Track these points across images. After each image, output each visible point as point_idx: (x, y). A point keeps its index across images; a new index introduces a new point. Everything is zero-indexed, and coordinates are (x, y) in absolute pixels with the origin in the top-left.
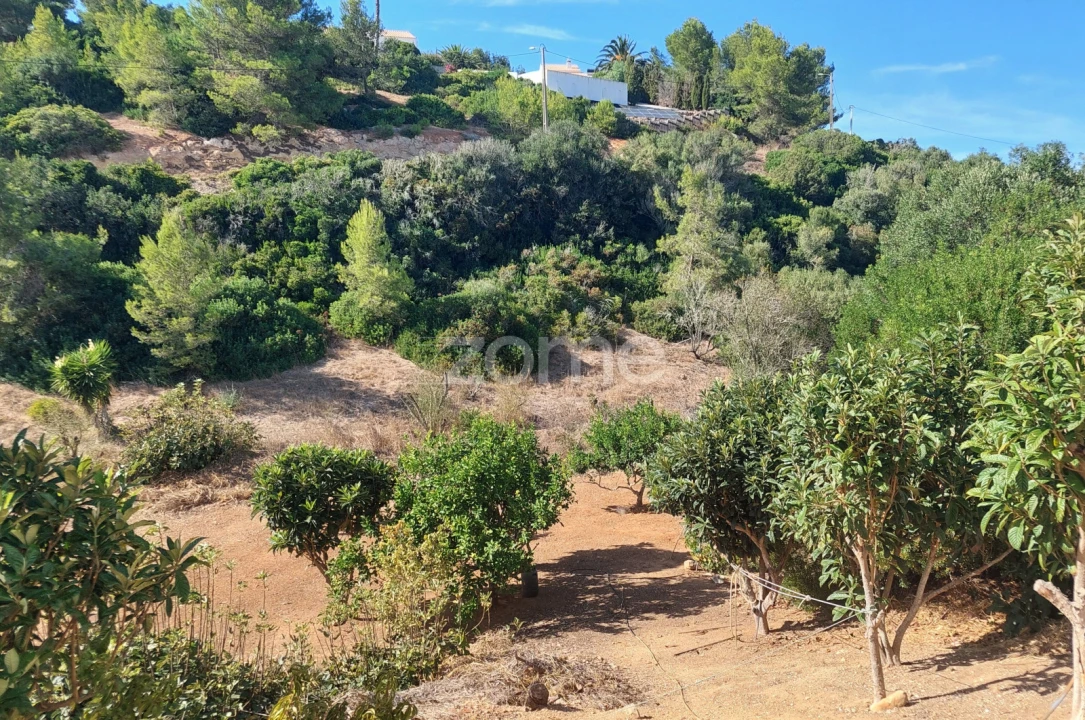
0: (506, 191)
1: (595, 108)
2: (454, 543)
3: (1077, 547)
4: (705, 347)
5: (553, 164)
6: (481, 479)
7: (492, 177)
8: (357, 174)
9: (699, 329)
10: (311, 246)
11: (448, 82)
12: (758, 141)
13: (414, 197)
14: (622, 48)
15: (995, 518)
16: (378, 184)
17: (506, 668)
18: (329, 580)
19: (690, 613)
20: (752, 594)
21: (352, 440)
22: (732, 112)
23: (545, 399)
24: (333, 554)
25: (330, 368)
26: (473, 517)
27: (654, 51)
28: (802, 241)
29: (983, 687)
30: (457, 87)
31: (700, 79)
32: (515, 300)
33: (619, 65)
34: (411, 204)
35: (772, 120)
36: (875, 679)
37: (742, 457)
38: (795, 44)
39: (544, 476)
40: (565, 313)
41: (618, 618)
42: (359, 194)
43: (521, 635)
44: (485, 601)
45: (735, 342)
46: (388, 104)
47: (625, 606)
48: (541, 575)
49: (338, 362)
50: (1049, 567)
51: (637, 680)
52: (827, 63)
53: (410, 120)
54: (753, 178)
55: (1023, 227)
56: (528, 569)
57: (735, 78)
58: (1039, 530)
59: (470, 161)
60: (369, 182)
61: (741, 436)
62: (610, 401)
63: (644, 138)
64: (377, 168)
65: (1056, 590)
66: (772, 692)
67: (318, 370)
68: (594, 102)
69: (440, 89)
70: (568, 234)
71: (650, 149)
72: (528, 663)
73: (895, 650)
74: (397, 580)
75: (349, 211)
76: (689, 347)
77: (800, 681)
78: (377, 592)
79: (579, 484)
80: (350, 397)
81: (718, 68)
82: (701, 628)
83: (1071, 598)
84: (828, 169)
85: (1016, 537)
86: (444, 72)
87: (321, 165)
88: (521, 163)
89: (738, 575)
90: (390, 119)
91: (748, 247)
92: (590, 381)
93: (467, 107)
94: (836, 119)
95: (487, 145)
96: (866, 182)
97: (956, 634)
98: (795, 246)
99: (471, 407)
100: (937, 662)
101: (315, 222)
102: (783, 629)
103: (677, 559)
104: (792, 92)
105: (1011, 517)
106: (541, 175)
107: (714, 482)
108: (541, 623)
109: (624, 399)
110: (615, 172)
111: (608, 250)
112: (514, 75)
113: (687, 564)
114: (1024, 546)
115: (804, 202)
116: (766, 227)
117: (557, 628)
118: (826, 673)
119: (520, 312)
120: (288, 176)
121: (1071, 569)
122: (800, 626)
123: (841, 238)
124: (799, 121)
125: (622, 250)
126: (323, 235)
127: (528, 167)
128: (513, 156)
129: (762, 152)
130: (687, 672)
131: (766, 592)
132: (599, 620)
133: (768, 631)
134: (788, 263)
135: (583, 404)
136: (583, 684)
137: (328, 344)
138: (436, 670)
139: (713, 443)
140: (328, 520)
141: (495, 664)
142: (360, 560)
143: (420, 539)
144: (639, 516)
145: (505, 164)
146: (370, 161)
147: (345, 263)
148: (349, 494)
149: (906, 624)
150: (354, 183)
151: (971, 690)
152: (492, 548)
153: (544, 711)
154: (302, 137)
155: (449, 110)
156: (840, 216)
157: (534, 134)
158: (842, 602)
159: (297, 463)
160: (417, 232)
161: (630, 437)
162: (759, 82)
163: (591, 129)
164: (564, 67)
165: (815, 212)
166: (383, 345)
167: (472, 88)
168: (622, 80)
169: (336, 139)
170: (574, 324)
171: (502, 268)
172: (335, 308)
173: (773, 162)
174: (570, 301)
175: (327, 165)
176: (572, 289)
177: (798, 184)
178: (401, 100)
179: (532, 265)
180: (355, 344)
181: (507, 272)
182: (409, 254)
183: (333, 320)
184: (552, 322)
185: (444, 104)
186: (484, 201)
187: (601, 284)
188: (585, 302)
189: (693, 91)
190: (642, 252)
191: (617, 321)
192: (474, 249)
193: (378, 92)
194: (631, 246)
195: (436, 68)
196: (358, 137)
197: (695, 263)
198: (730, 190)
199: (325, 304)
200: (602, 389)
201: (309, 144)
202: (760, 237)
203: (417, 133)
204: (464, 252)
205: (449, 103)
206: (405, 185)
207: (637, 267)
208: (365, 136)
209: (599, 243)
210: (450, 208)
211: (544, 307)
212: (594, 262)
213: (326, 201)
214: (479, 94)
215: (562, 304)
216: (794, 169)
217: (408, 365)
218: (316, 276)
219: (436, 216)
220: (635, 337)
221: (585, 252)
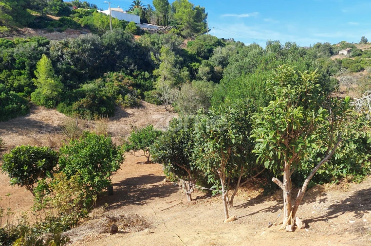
0: (97, 53)
1: (129, 24)
2: (82, 178)
3: (284, 167)
4: (169, 107)
5: (114, 43)
6: (91, 155)
7: (92, 47)
8: (40, 45)
9: (167, 101)
10: (23, 72)
11: (74, 13)
12: (184, 37)
13: (63, 54)
14: (138, 4)
15: (260, 159)
16: (48, 49)
17: (103, 220)
18: (34, 195)
19: (167, 196)
20: (186, 188)
21: (41, 143)
22: (175, 27)
23: (114, 126)
24: (36, 185)
25: (32, 117)
26: (89, 169)
27: (149, 5)
28: (200, 71)
29: (258, 212)
30: (78, 14)
31: (165, 16)
32: (102, 91)
33: (136, 10)
34: (61, 56)
35: (189, 30)
36: (225, 213)
37: (182, 143)
38: (196, 6)
39: (115, 153)
40: (120, 96)
41: (142, 200)
42: (41, 53)
43: (108, 209)
44: (95, 198)
45: (179, 105)
46: (52, 20)
47: (144, 196)
48: (114, 187)
49: (35, 115)
50: (276, 174)
51: (149, 220)
52: (206, 12)
53: (60, 26)
54: (183, 50)
55: (267, 67)
56: (109, 185)
57: (176, 16)
58: (273, 162)
59: (84, 41)
60: (45, 48)
61: (182, 136)
62: (137, 126)
63: (146, 35)
64: (48, 43)
65: (278, 180)
66: (193, 220)
67: (27, 118)
68: (128, 22)
69: (71, 15)
70: (120, 68)
71: (148, 39)
72: (110, 218)
73: (231, 203)
74: (61, 192)
75: (38, 59)
76: (164, 107)
77: (202, 216)
78: (53, 198)
79: (127, 155)
80: (40, 127)
81: (170, 12)
82: (170, 201)
83: (283, 182)
84: (207, 47)
85: (267, 164)
86: (73, 9)
87: (26, 42)
88: (102, 42)
89: (182, 182)
90: (53, 25)
91: (182, 73)
92: (129, 120)
93: (82, 22)
94: (209, 31)
95: (90, 36)
96: (219, 53)
97: (249, 196)
98: (197, 73)
99: (86, 130)
100: (244, 206)
101: (24, 63)
102: (196, 199)
103: (161, 178)
104: (195, 21)
105: (265, 158)
106: (110, 47)
107: (173, 152)
108: (115, 204)
109: (142, 125)
110: (136, 47)
111: (135, 74)
112: (99, 11)
113: (165, 180)
114: (269, 167)
115: (200, 58)
116: (188, 66)
117: (120, 205)
118: (210, 212)
119: (104, 95)
120: (13, 45)
121: (283, 174)
122: (202, 198)
123: (212, 71)
124: (198, 31)
125: (140, 74)
126: (27, 68)
127: (105, 44)
128: (100, 41)
129: (186, 41)
130: (165, 216)
131: (191, 187)
132: (135, 201)
133: (192, 200)
134: (195, 79)
135: (128, 128)
136: (130, 223)
137: (31, 108)
138: (77, 224)
139: (173, 138)
140: (33, 173)
141: (98, 220)
142: (46, 187)
143: (69, 178)
144: (148, 165)
145: (97, 43)
146: (45, 41)
147: (36, 78)
148: (41, 163)
149: (234, 194)
150: (39, 48)
151: (254, 213)
152: (97, 179)
153: (117, 234)
154: (18, 31)
155: (75, 23)
156: (211, 63)
157: (107, 33)
158: (215, 189)
159: (20, 152)
160: (64, 67)
161: (144, 138)
162: (184, 18)
163: (127, 32)
164: (118, 9)
165: (204, 62)
166: (52, 108)
167: (83, 15)
168: (138, 15)
169: (31, 32)
170: (124, 99)
171: (97, 80)
172: (33, 95)
173: (190, 45)
174: (122, 91)
175: (29, 42)
176: (122, 87)
177: (198, 52)
178: (57, 18)
179: (108, 78)
180: (41, 108)
181: (99, 81)
182: (61, 75)
183: (33, 99)
184: (116, 99)
185: (73, 21)
186: (89, 56)
187: (133, 85)
188: (127, 91)
189: (162, 20)
190: (147, 74)
191: (139, 98)
192: (86, 73)
193: (48, 15)
194: (143, 72)
195: (70, 7)
196: (40, 31)
197: (165, 79)
198: (176, 54)
199: (29, 93)
200: (135, 122)
201: (21, 34)
202: (186, 70)
203: (63, 31)
204: (82, 74)
205: (75, 20)
206: (59, 49)
207: (145, 79)
208: (43, 31)
209: (132, 71)
210: (77, 58)
211: (112, 93)
212: (130, 77)
213: (28, 55)
214: (86, 17)
215: (119, 92)
216: (196, 47)
217: (62, 115)
218: (25, 83)
219: (72, 61)
220: (145, 103)
221: (127, 74)
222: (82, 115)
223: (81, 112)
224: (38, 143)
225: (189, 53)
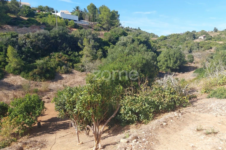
0: (47, 41)
1: (70, 22)
4: (88, 73)
5: (57, 35)
7: (44, 38)
8: (12, 37)
9: (87, 70)
10: (1, 53)
11: (37, 15)
12: (104, 29)
13: (26, 42)
14: (78, 8)
16: (17, 39)
21: (9, 96)
23: (53, 85)
25: (5, 80)
27: (85, 9)
28: (109, 51)
30: (39, 16)
31: (93, 16)
32: (48, 64)
33: (76, 12)
35: (107, 25)
40: (59, 67)
41: (54, 131)
42: (13, 42)
46: (22, 20)
49: (7, 79)
53: (28, 23)
54: (100, 39)
57: (100, 16)
59: (39, 35)
60: (15, 39)
62: (67, 85)
64: (17, 36)
67: (1, 81)
68: (70, 20)
69: (35, 16)
70: (61, 50)
71: (78, 32)
76: (85, 73)
80: (9, 86)
81: (97, 14)
84: (116, 37)
86: (36, 13)
88: (50, 35)
90: (23, 23)
91: (98, 53)
92: (63, 81)
93: (41, 21)
96: (122, 40)
98: (107, 52)
99: (37, 88)
101: (2, 48)
104: (111, 20)
109: (70, 85)
111: (69, 53)
116: (102, 49)
119: (49, 67)
124: (113, 25)
125: (72, 53)
126: (4, 51)
127: (52, 36)
129: (104, 32)
135: (61, 86)
137: (5, 75)
145: (47, 35)
146: (16, 34)
147: (8, 57)
150: (11, 39)
154: (1, 27)
155: (37, 22)
160: (26, 50)
162: (105, 18)
164: (66, 11)
166: (18, 75)
167: (43, 16)
168: (77, 15)
169: (9, 28)
170: (61, 69)
171: (46, 57)
172: (7, 67)
173: (105, 35)
174: (60, 64)
175: (5, 35)
176: (61, 61)
177: (109, 40)
178: (26, 19)
179: (52, 56)
180: (11, 75)
181: (47, 58)
182: (24, 54)
183: (6, 69)
184: (56, 69)
185: (36, 20)
186: (42, 43)
187: (67, 60)
188: (64, 64)
189: (92, 18)
190: (76, 54)
191: (71, 68)
192: (40, 53)
193: (20, 17)
194: (74, 52)
195: (34, 12)
196: (15, 27)
197: (87, 56)
198: (95, 41)
199: (4, 66)
200: (66, 83)
201: (3, 29)
202: (101, 51)
203: (29, 27)
204: (37, 54)
205: (37, 20)
206: (24, 39)
207: (75, 57)
208: (17, 27)
209: (68, 52)
210: (34, 44)
211: (54, 65)
212: (66, 56)
213: (5, 43)
214: (44, 18)
215: (58, 65)
216: (108, 36)
217: (23, 79)
218: (2, 60)
219: (31, 46)
220: (74, 71)
221: (64, 53)
222: (34, 79)
223: (35, 77)
224: (7, 96)
225: (103, 40)
